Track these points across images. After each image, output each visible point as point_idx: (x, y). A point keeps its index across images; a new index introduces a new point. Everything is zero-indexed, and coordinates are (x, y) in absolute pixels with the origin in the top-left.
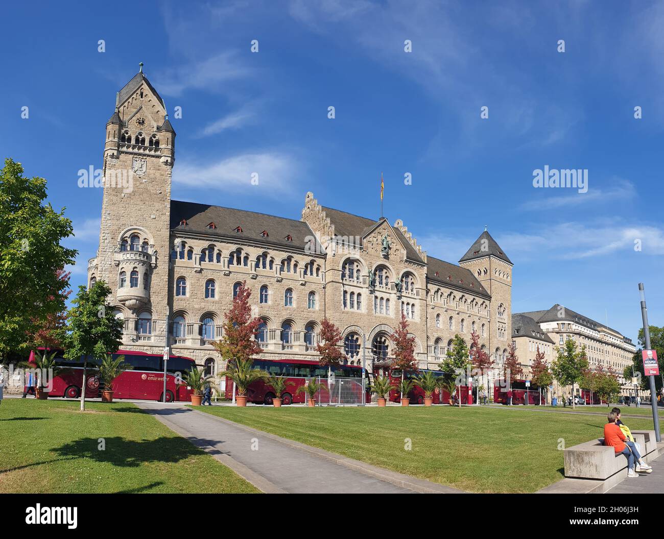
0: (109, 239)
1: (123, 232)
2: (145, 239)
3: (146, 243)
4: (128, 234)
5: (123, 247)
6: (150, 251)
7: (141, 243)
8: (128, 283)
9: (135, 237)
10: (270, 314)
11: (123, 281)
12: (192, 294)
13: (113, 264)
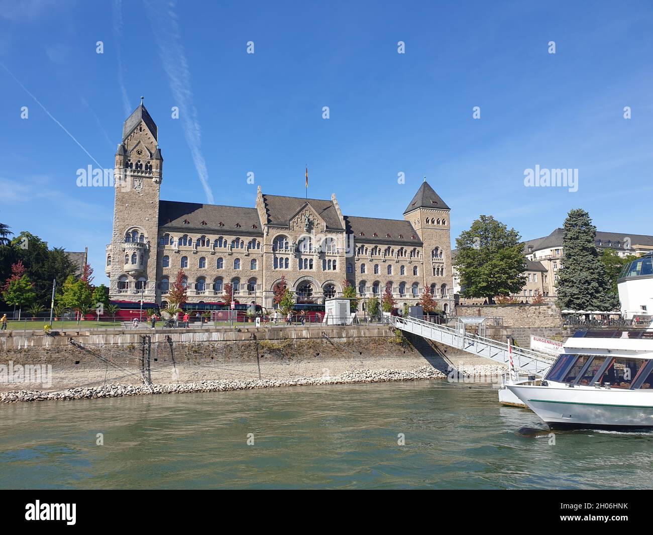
0: (118, 234)
1: (127, 230)
2: (142, 233)
3: (142, 237)
4: (130, 231)
5: (127, 239)
6: (145, 241)
7: (139, 236)
8: (130, 261)
9: (135, 232)
10: (224, 275)
11: (127, 259)
12: (173, 265)
13: (121, 249)
